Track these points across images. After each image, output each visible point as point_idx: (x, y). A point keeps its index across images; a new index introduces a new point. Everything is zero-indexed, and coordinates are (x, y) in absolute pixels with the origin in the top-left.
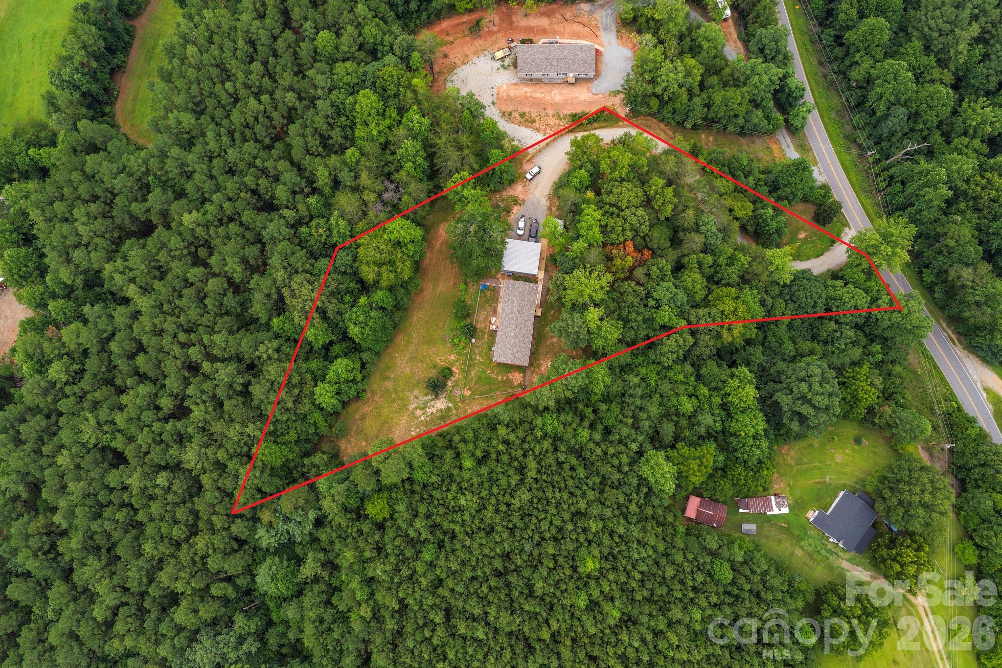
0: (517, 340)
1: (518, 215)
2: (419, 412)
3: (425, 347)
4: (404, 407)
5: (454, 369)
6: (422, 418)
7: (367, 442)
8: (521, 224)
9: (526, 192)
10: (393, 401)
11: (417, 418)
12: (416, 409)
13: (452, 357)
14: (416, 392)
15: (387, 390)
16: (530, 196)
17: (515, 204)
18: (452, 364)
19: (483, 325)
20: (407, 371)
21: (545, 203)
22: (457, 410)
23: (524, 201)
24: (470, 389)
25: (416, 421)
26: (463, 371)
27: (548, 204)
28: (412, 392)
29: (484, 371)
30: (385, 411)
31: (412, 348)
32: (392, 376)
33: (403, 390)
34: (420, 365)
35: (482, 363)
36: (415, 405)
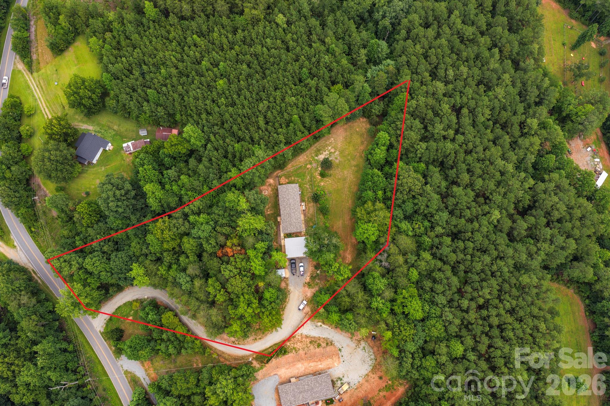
0: (288, 198)
1: (305, 275)
2: (333, 150)
3: (339, 188)
4: (341, 152)
5: (320, 177)
6: (330, 148)
7: (356, 131)
8: (302, 269)
9: (304, 292)
10: (349, 154)
11: (332, 147)
12: (335, 152)
13: (322, 184)
14: (337, 161)
15: (353, 160)
16: (301, 290)
17: (309, 283)
18: (321, 180)
19: (310, 205)
20: (346, 172)
21: (291, 288)
22: (312, 156)
23: (304, 286)
24: (308, 169)
25: (333, 146)
26: (314, 177)
27: (289, 288)
28: (340, 161)
29: (303, 180)
30: (351, 148)
31: (347, 185)
32: (353, 168)
33: (345, 161)
34: (340, 177)
35: (305, 184)
36: (336, 154)
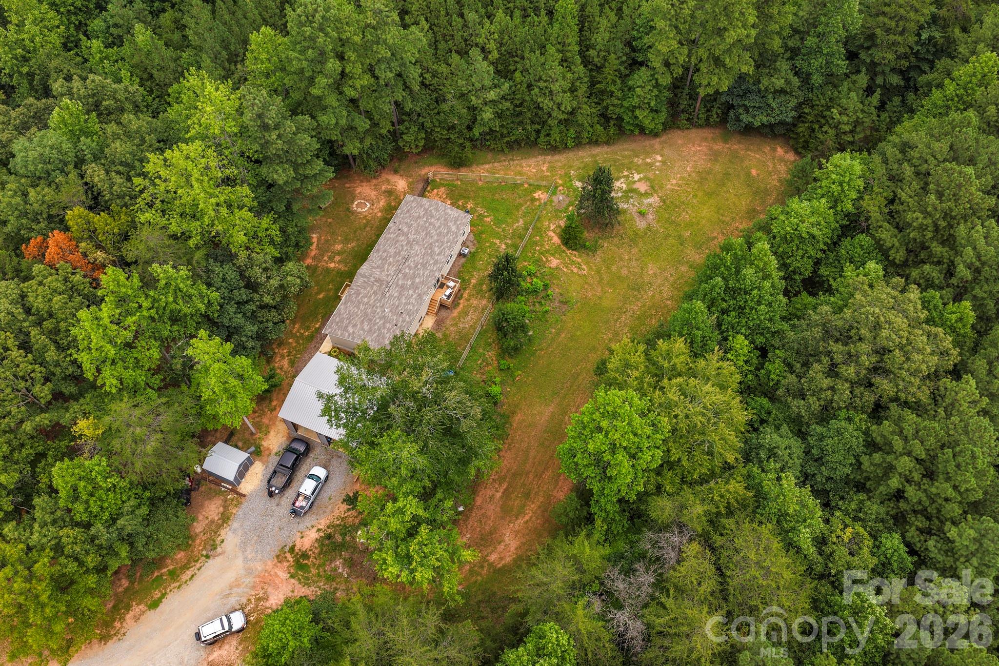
0: (411, 237)
1: (309, 520)
2: (642, 187)
3: (606, 303)
4: (668, 205)
5: (556, 240)
6: (636, 177)
7: (748, 174)
8: (308, 487)
9: (266, 581)
10: (690, 225)
11: (646, 179)
12: (646, 194)
13: (554, 262)
14: (641, 224)
15: (698, 247)
16: (259, 567)
17: (305, 555)
18: (556, 252)
19: (474, 302)
20: (652, 269)
21: (230, 538)
22: (567, 175)
23: (280, 558)
24: (533, 200)
25: (650, 175)
26: (538, 231)
27: (224, 533)
28: (649, 228)
29: (498, 222)
30: (706, 212)
31: (635, 308)
32: (684, 268)
33: (667, 237)
34: (624, 272)
35: (497, 235)
36: (647, 201)
